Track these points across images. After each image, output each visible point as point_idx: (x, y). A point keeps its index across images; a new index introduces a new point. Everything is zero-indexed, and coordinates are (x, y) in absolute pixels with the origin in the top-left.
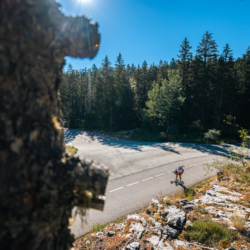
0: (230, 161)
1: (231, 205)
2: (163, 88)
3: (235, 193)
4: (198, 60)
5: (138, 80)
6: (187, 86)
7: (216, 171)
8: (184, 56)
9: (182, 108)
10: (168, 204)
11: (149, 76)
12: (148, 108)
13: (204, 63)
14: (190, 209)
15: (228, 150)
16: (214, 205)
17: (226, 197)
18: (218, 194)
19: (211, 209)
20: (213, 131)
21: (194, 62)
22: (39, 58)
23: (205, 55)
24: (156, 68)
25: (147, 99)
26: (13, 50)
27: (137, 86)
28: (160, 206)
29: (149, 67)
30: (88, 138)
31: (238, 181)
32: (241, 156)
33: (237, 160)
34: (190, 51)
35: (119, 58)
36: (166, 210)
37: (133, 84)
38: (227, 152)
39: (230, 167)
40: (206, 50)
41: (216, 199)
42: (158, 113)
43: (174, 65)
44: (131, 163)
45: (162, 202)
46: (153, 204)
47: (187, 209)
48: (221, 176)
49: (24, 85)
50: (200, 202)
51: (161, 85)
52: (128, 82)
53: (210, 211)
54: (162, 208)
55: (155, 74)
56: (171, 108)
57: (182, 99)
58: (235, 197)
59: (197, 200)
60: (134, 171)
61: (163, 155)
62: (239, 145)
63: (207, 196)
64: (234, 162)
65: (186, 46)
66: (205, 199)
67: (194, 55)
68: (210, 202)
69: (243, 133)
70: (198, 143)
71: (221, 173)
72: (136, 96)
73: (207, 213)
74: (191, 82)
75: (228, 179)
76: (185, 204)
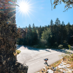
0: (66, 54)
1: (67, 68)
2: (46, 33)
3: (68, 64)
4: (55, 25)
5: (39, 31)
6: (53, 32)
7: (62, 58)
8: (51, 24)
9: (51, 38)
10: (48, 69)
11: (42, 30)
12: (42, 39)
13: (57, 26)
14: (55, 70)
15: (65, 51)
16: (62, 69)
17: (66, 66)
18: (63, 65)
19: (61, 70)
20: (61, 45)
21: (54, 26)
22: (11, 39)
23: (57, 24)
24: (44, 27)
25: (41, 36)
26: (5, 38)
27: (39, 32)
28: (46, 69)
29: (42, 27)
30: (24, 48)
31: (69, 61)
32: (69, 53)
33: (68, 54)
34: (53, 23)
35: (33, 25)
36: (48, 71)
37: (37, 32)
38: (65, 52)
39: (66, 56)
40: (57, 23)
41: (63, 67)
42: (45, 40)
43: (49, 26)
44: (37, 55)
45: (46, 68)
46: (44, 69)
47: (54, 70)
48: (64, 59)
49: (7, 46)
50: (58, 68)
51: (45, 32)
52: (36, 31)
53: (61, 71)
54: (47, 70)
55: (44, 29)
56: (48, 39)
57: (51, 36)
58: (68, 66)
59: (57, 67)
60: (38, 58)
61: (46, 53)
62: (68, 49)
63: (60, 66)
64: (67, 55)
65: (52, 22)
66: (59, 67)
67: (54, 24)
68: (61, 68)
69: (69, 46)
70: (57, 49)
71: (64, 58)
72: (38, 35)
73: (60, 71)
74: (54, 31)
75: (66, 60)
76: (53, 68)
